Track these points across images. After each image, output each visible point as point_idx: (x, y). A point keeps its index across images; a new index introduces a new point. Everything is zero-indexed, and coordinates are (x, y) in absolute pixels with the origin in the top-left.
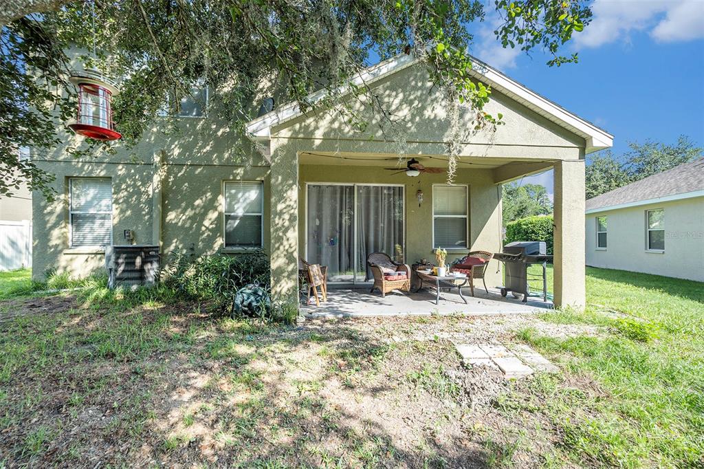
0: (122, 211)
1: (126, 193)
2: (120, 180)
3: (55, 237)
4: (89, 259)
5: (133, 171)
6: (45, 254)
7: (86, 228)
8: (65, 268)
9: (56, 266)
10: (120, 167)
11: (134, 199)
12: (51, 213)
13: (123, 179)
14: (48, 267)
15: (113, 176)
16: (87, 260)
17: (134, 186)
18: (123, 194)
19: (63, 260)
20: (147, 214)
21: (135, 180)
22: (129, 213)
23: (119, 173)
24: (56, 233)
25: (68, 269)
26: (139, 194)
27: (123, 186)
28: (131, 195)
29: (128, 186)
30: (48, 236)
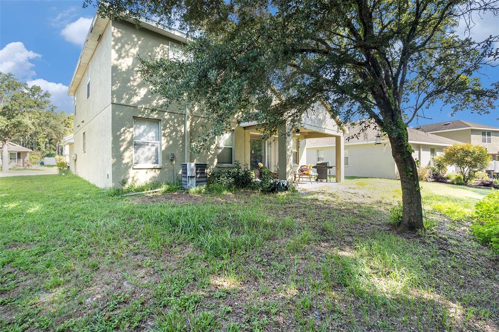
0: (168, 142)
1: (169, 130)
2: (166, 122)
3: (127, 157)
4: (148, 172)
5: (173, 117)
6: (120, 169)
7: (140, 151)
8: (133, 178)
9: (127, 177)
10: (166, 114)
11: (174, 134)
12: (124, 140)
13: (167, 121)
14: (122, 178)
15: (162, 119)
16: (147, 172)
17: (174, 126)
18: (168, 130)
19: (132, 172)
20: (181, 144)
21: (174, 123)
22: (171, 142)
23: (166, 117)
24: (127, 154)
25: (135, 179)
26: (177, 131)
27: (168, 126)
28: (172, 132)
29: (171, 126)
30: (122, 156)
